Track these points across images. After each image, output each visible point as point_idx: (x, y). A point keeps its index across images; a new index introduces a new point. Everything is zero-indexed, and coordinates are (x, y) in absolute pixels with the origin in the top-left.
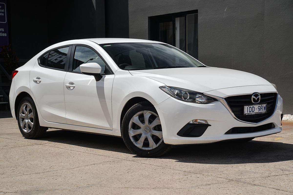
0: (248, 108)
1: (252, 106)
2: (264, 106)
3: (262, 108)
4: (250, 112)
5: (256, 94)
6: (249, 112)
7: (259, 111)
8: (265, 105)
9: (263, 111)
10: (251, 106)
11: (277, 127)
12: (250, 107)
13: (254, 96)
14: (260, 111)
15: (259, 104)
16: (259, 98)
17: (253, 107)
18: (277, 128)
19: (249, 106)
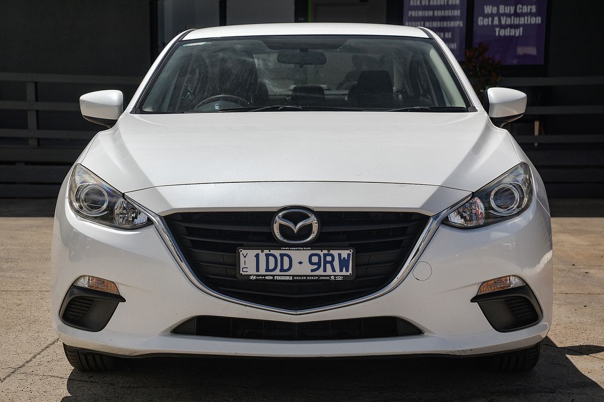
0: (257, 256)
1: (277, 253)
2: (340, 255)
3: (331, 263)
4: (267, 270)
5: (296, 213)
6: (262, 271)
7: (312, 271)
8: (345, 253)
9: (338, 272)
10: (272, 252)
11: (430, 335)
12: (267, 256)
13: (285, 217)
14: (320, 272)
15: (312, 245)
16: (311, 225)
17: (282, 256)
18: (428, 336)
19: (267, 252)
